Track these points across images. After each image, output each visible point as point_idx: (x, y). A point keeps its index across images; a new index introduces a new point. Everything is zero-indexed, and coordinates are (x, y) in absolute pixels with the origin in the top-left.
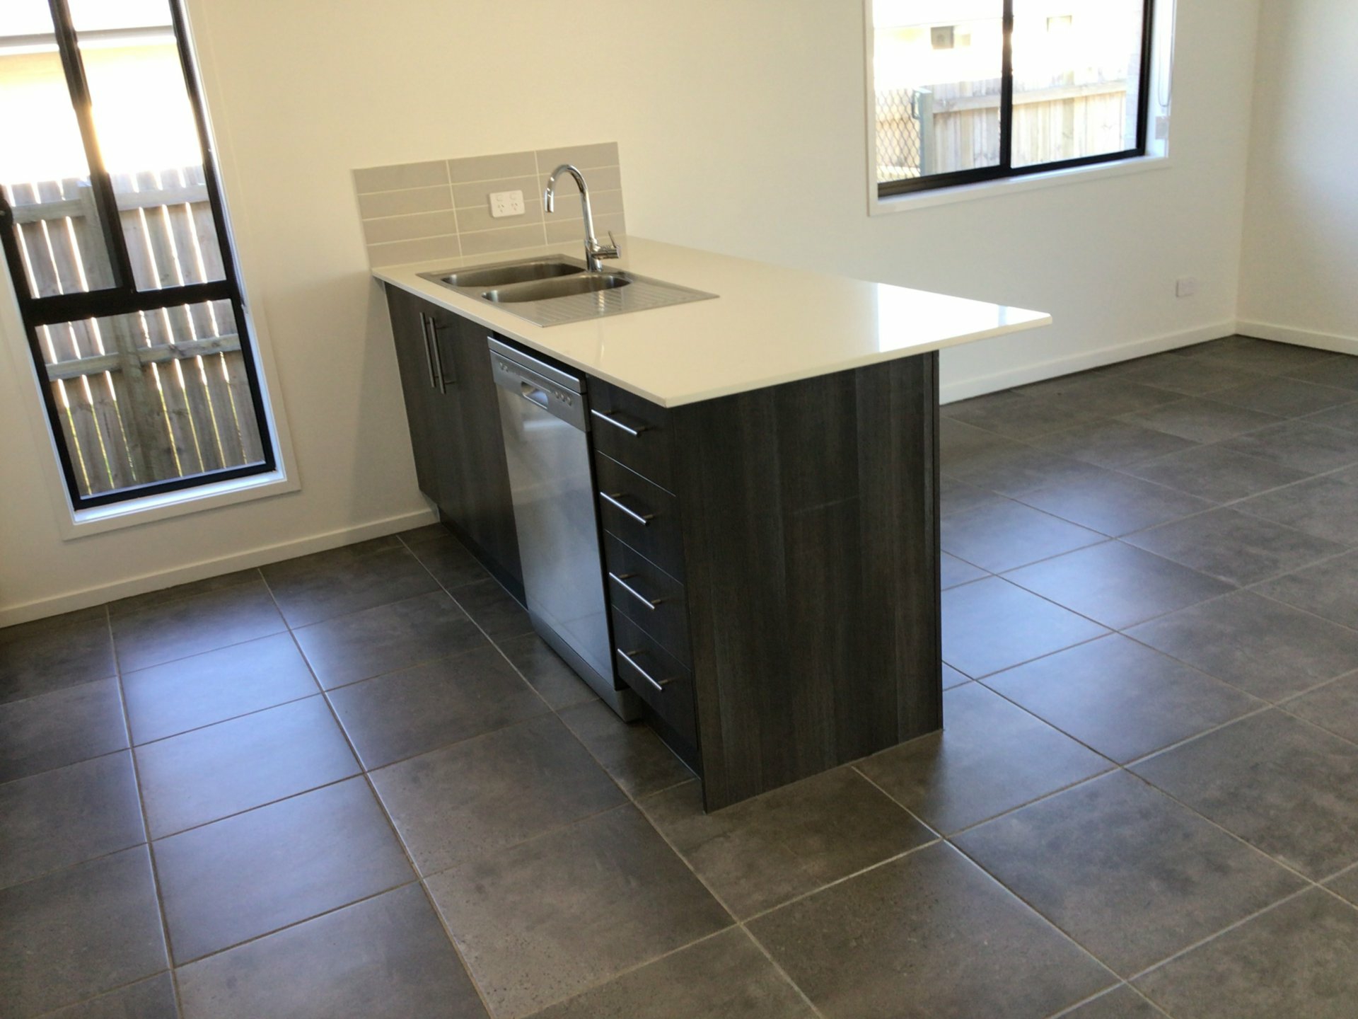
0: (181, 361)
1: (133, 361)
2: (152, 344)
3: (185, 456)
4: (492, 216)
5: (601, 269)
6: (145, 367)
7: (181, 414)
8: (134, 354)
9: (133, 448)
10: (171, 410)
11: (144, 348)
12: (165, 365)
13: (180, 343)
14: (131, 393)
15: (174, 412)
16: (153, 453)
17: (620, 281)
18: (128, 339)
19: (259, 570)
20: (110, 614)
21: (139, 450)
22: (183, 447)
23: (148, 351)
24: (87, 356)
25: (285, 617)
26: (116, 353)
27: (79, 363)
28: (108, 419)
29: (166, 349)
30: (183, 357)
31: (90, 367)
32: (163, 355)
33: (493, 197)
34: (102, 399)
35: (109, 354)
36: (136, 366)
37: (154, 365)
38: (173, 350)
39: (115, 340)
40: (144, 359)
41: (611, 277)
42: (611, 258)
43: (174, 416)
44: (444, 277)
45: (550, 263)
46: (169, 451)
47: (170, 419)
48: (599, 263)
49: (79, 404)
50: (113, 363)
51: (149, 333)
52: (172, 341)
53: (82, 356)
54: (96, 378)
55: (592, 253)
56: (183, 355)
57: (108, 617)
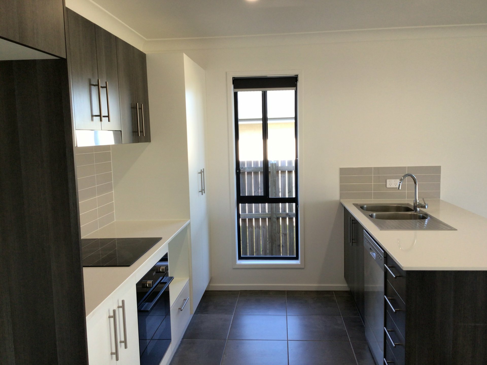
0: (289, 218)
1: (275, 216)
2: (281, 212)
3: (284, 248)
4: (387, 187)
5: (419, 211)
6: (278, 219)
7: (285, 235)
8: (275, 214)
9: (269, 243)
10: (283, 233)
11: (279, 213)
12: (284, 219)
13: (289, 213)
14: (272, 226)
15: (283, 234)
16: (274, 245)
17: (424, 217)
18: (274, 209)
19: (286, 291)
20: (240, 294)
21: (270, 244)
22: (284, 245)
23: (280, 214)
24: (262, 212)
25: (287, 311)
26: (271, 213)
27: (260, 214)
28: (264, 233)
29: (285, 214)
30: (289, 217)
31: (263, 216)
32: (284, 216)
33: (388, 181)
34: (264, 226)
35: (269, 213)
36: (275, 218)
37: (281, 218)
38: (287, 214)
39: (271, 209)
40: (278, 216)
41: (421, 215)
42: (423, 208)
43: (283, 235)
44: (361, 206)
45: (403, 206)
46: (280, 245)
47: (282, 236)
48: (418, 209)
49: (258, 226)
50: (269, 216)
51: (281, 208)
52: (287, 212)
53: (261, 212)
54: (264, 220)
55: (416, 205)
56: (290, 217)
57: (239, 295)
